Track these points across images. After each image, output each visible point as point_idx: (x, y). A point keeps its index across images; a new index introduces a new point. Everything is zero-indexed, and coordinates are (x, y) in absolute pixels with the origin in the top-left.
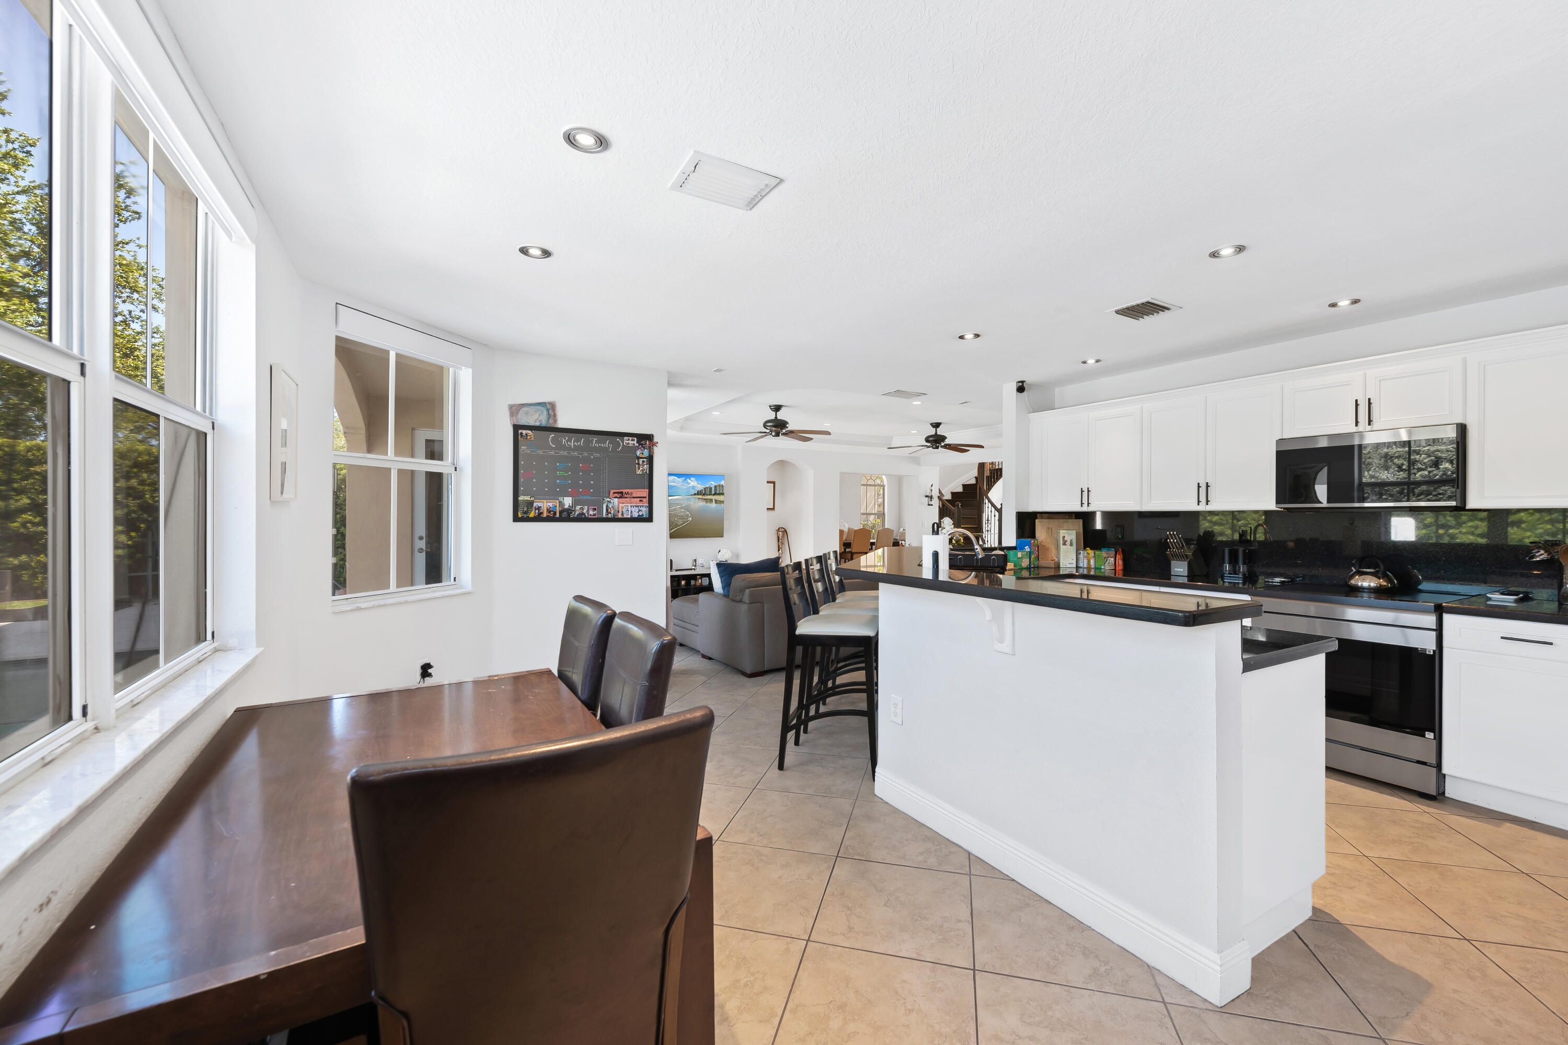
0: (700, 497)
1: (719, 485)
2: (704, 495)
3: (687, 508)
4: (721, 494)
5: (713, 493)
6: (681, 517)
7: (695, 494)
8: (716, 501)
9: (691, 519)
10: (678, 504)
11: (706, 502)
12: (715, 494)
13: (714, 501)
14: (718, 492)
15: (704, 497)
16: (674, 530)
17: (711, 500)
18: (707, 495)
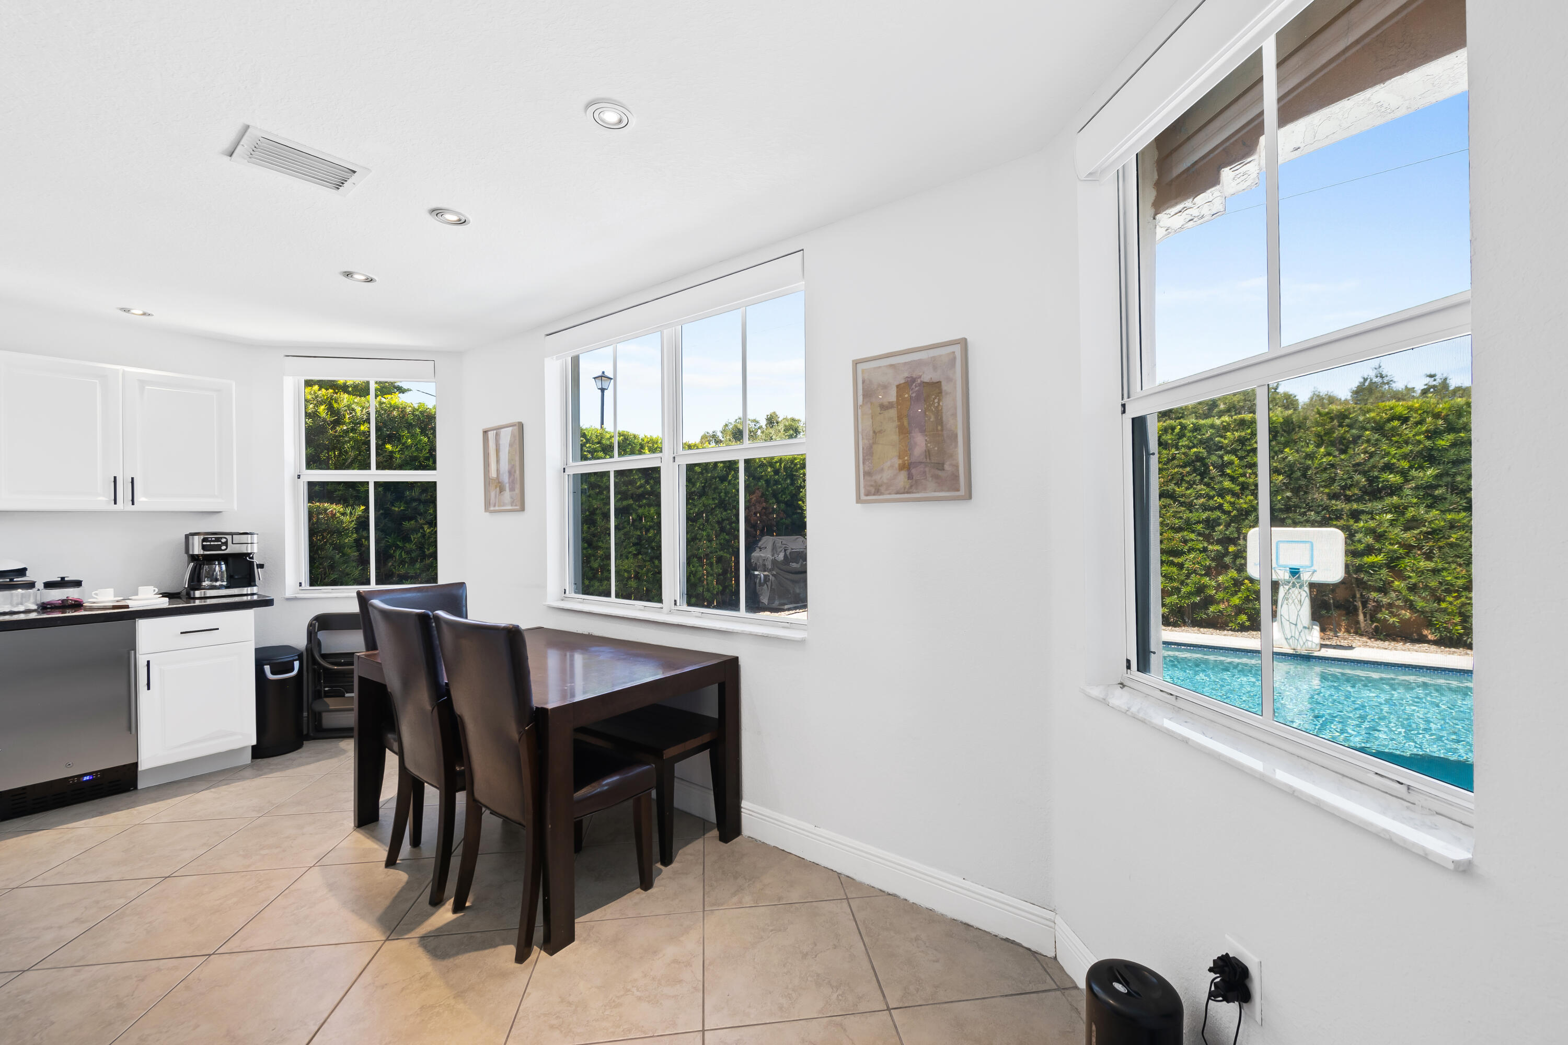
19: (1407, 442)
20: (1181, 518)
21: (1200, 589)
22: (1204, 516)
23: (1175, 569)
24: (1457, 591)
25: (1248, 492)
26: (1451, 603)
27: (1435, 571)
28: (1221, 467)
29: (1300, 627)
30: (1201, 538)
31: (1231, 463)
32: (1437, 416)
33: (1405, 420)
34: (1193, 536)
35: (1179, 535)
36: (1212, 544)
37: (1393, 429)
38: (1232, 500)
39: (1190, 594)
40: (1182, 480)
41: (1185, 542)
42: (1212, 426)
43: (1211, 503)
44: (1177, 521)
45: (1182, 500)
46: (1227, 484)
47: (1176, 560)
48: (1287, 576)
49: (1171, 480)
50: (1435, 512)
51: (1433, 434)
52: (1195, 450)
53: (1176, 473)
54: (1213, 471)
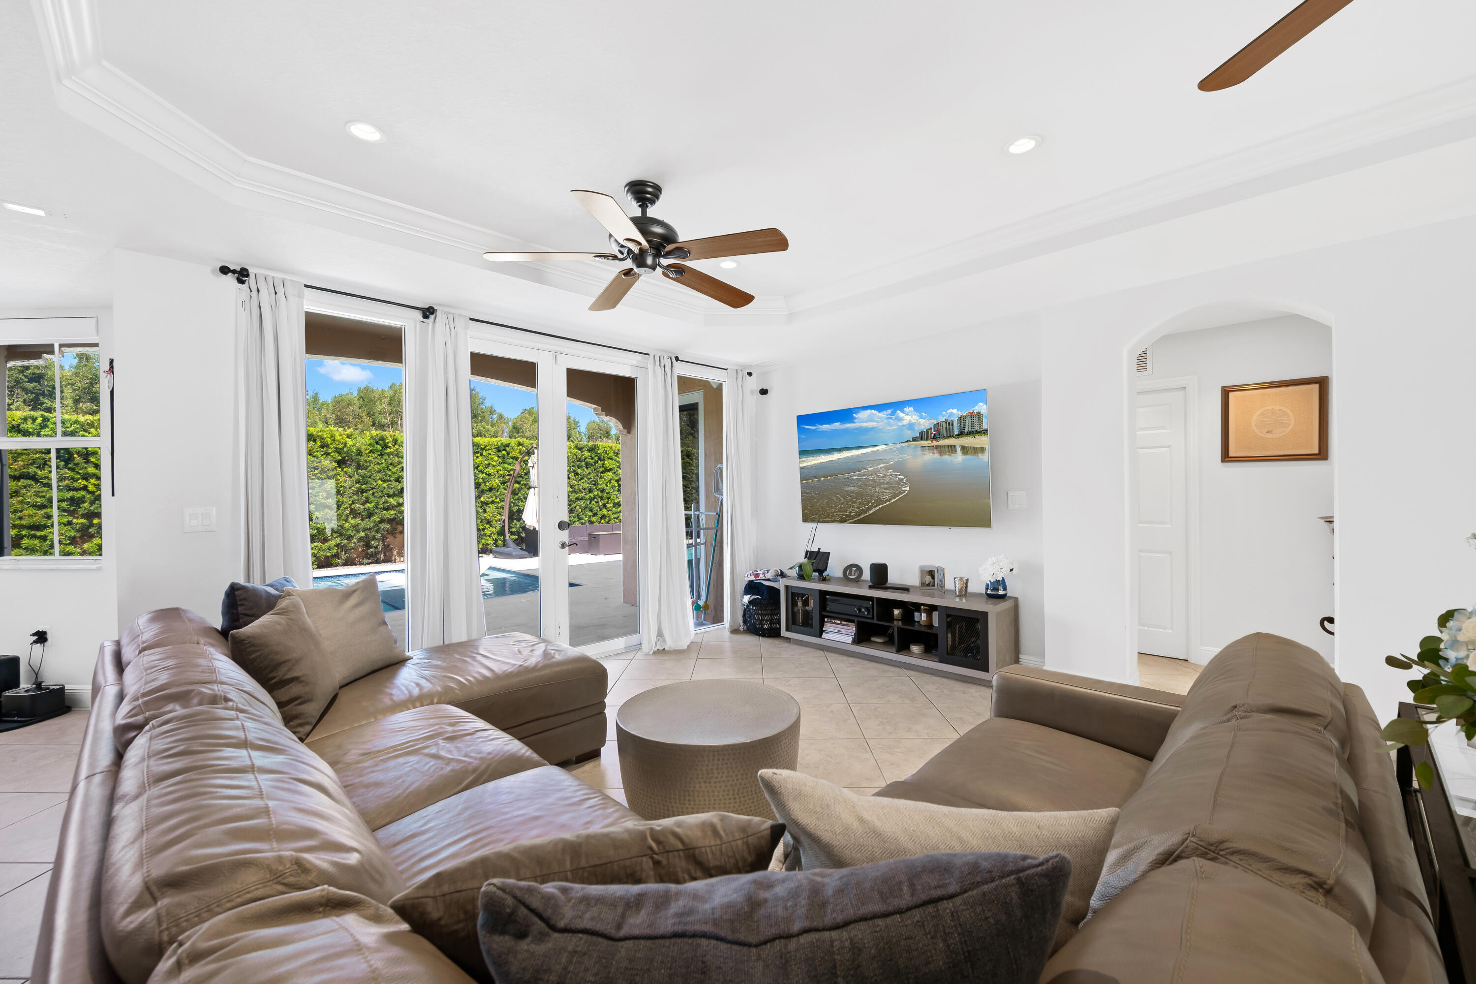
0: (927, 443)
1: (971, 415)
2: (935, 438)
3: (899, 468)
4: (977, 432)
5: (956, 432)
6: (888, 486)
7: (914, 439)
8: (965, 450)
9: (908, 489)
10: (880, 461)
11: (941, 453)
12: (961, 434)
13: (958, 449)
14: (968, 429)
15: (935, 444)
16: (874, 510)
17: (952, 449)
18: (942, 438)
20: (44, 497)
23: (37, 542)
30: (66, 514)
35: (43, 512)
36: (78, 518)
43: (76, 485)
44: (39, 500)
47: (38, 534)
49: (32, 464)
53: (39, 458)
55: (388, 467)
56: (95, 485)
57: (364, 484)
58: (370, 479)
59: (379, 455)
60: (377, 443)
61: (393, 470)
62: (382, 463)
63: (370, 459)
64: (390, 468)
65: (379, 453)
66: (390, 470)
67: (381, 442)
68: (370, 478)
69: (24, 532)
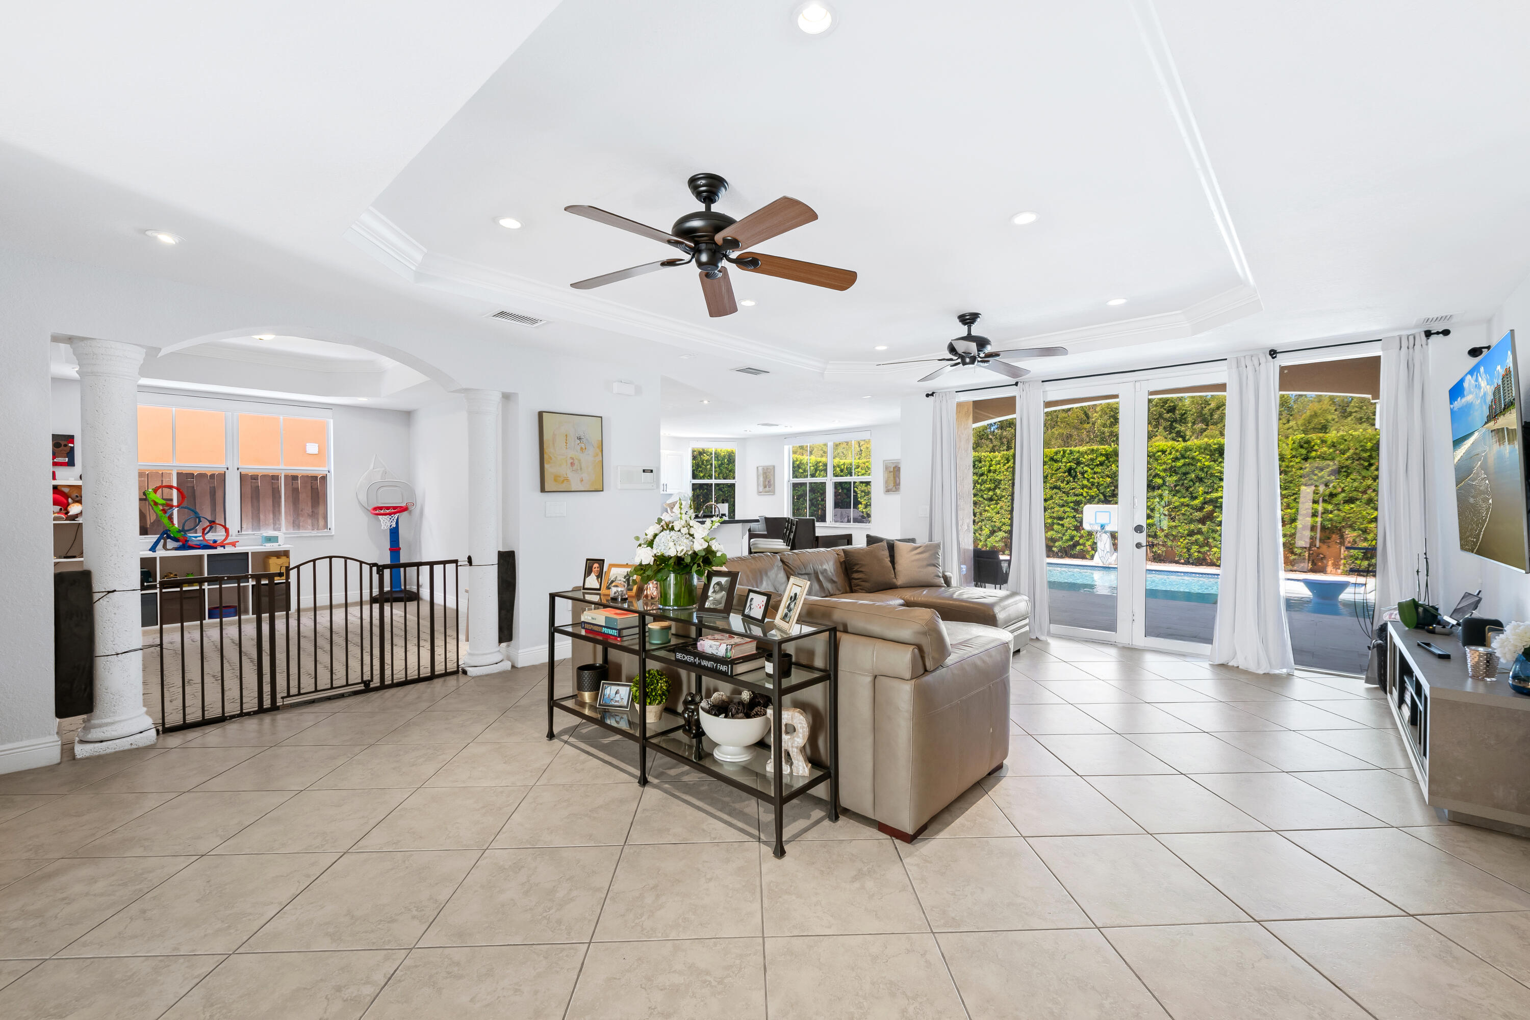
19: (1165, 463)
20: (1063, 500)
21: (1072, 538)
22: (1075, 498)
23: (1060, 527)
24: (1184, 537)
25: (1094, 487)
26: (1182, 543)
27: (1176, 527)
28: (1083, 473)
29: (1105, 552)
31: (1086, 471)
32: (1177, 451)
33: (1164, 452)
34: (1068, 509)
35: (1062, 509)
36: (1078, 513)
37: (1159, 456)
38: (1087, 491)
39: (1067, 540)
40: (1064, 480)
41: (1065, 512)
42: (1079, 452)
45: (1064, 490)
46: (1085, 482)
47: (1061, 522)
48: (1099, 529)
49: (1058, 480)
50: (1176, 498)
51: (1176, 459)
52: (1069, 464)
54: (1080, 476)
55: (1313, 472)
56: (1087, 492)
57: (1286, 489)
58: (1291, 485)
59: (1303, 459)
60: (1302, 447)
61: (1320, 475)
62: (1305, 468)
63: (1292, 464)
64: (1316, 472)
65: (1303, 457)
66: (1316, 475)
67: (1306, 445)
68: (1291, 483)
69: (1055, 521)
